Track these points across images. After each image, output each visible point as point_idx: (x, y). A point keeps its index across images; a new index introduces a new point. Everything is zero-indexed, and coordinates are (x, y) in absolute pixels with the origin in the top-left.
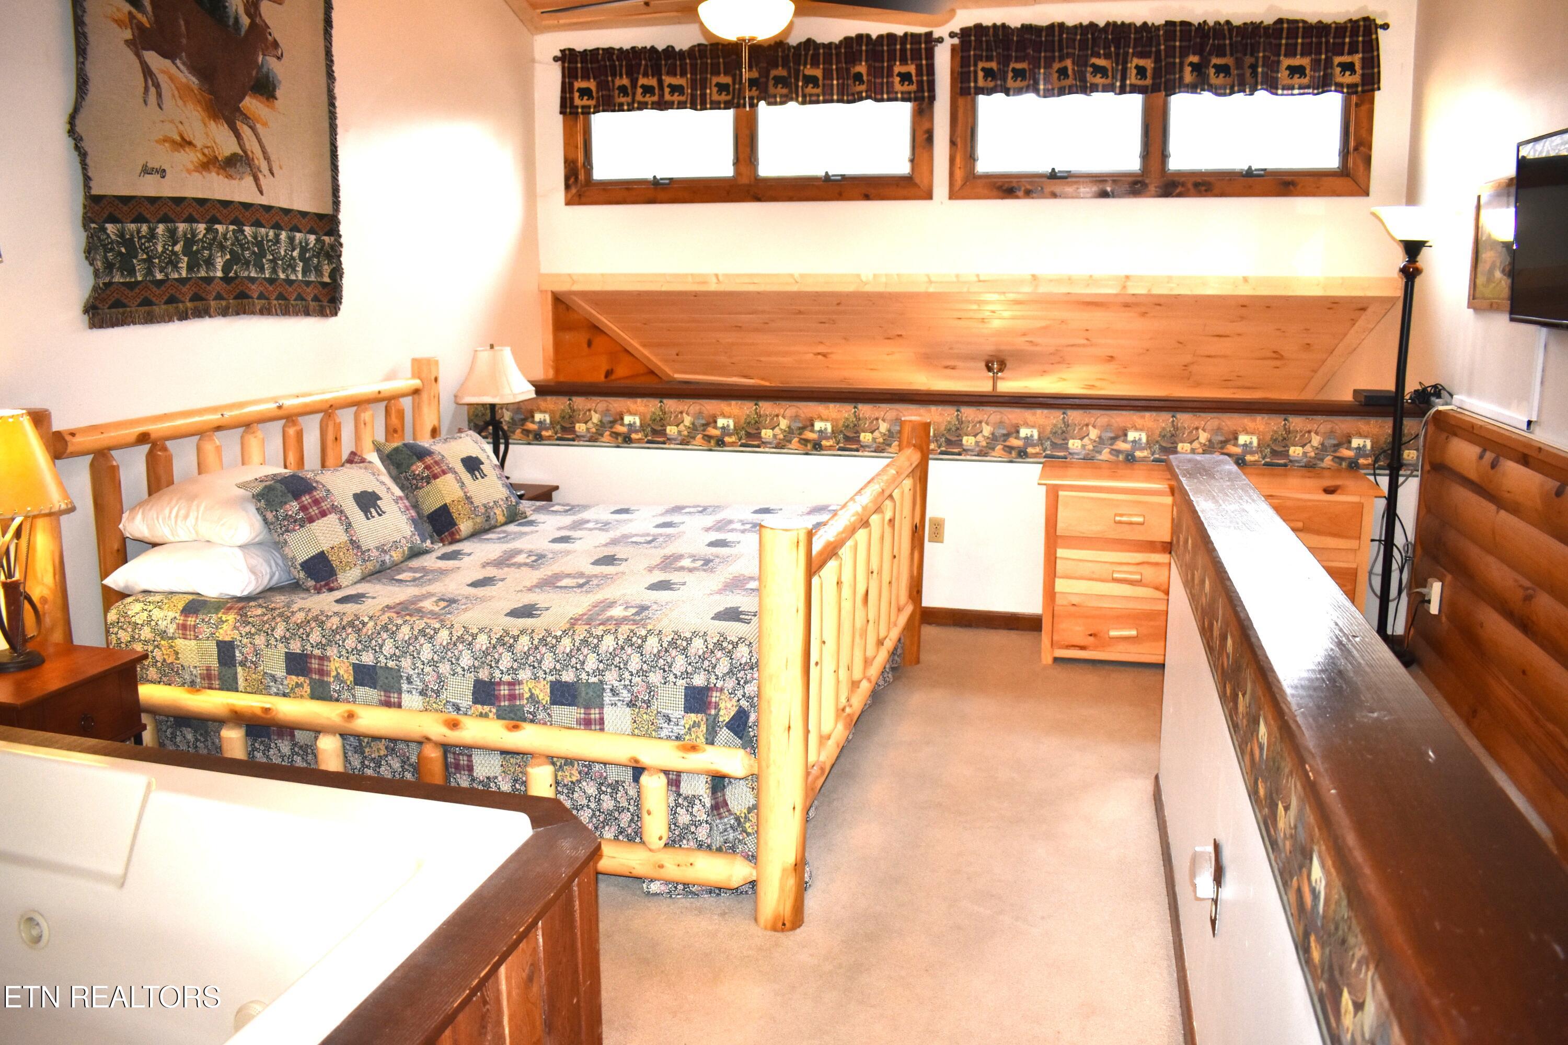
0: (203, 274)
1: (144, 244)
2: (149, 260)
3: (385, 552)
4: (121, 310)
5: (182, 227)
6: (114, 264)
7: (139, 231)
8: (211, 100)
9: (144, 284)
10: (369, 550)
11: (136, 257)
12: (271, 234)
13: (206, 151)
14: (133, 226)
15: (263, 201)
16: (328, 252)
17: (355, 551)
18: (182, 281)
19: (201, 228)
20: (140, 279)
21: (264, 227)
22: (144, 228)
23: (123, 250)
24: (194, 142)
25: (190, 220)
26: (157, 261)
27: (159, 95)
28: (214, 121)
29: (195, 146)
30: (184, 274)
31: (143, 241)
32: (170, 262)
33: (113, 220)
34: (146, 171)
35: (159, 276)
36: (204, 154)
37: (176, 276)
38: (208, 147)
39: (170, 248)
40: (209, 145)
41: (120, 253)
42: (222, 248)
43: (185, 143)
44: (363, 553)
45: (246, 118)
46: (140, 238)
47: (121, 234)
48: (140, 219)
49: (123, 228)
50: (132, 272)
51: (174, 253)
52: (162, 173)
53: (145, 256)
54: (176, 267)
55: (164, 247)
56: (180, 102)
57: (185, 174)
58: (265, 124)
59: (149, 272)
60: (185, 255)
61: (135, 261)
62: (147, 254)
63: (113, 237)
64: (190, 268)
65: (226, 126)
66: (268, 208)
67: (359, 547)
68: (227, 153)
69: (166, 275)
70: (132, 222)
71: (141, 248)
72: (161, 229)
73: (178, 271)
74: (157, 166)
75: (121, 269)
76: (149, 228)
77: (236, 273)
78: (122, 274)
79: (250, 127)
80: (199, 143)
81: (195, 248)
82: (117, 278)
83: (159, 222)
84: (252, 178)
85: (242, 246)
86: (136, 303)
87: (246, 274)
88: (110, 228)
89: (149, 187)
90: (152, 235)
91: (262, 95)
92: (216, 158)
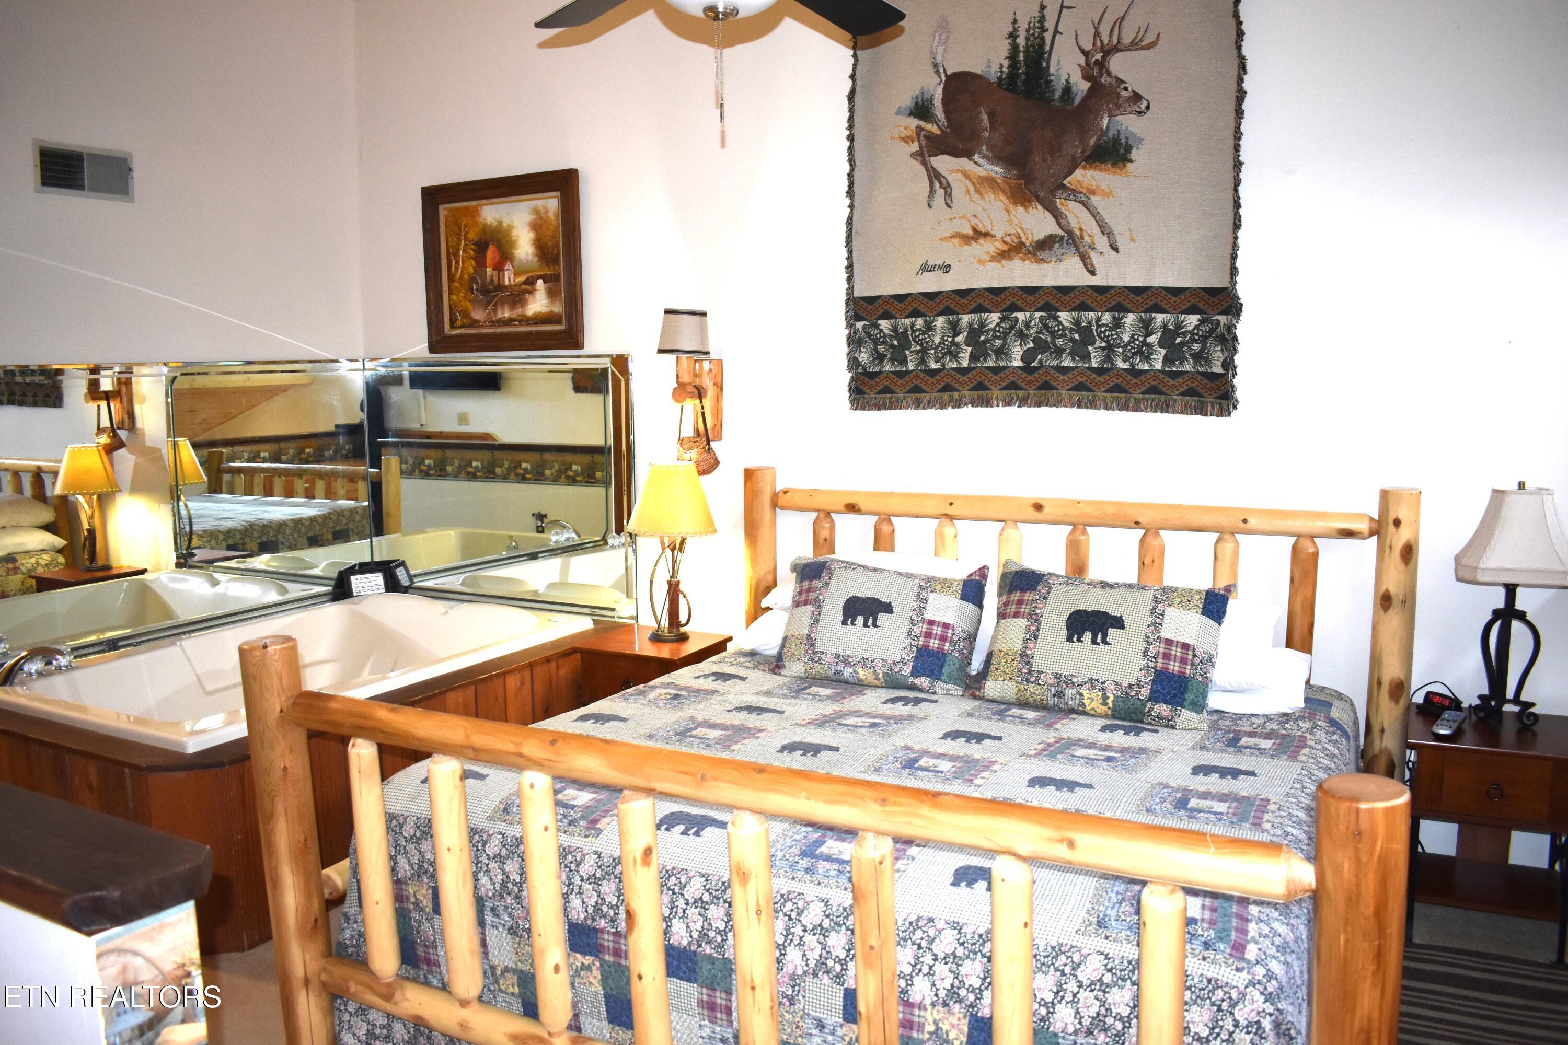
0: (991, 363)
1: (918, 336)
2: (923, 351)
3: (847, 663)
4: (889, 396)
5: (966, 319)
6: (886, 356)
7: (913, 325)
8: (1019, 185)
9: (914, 373)
10: (823, 653)
11: (909, 349)
12: (1107, 318)
13: (1008, 239)
14: (907, 321)
15: (1097, 281)
16: (1223, 334)
17: (807, 648)
18: (962, 371)
19: (994, 318)
20: (911, 368)
21: (1093, 311)
22: (919, 322)
23: (896, 343)
24: (993, 233)
25: (979, 309)
26: (932, 352)
27: (948, 195)
28: (1023, 205)
29: (994, 236)
30: (965, 364)
31: (917, 334)
32: (949, 352)
33: (886, 316)
34: (925, 268)
35: (934, 366)
36: (1005, 242)
37: (955, 365)
38: (1010, 235)
39: (950, 339)
40: (1013, 231)
41: (893, 346)
42: (1022, 336)
43: (979, 235)
44: (815, 653)
45: (1074, 194)
46: (913, 331)
47: (895, 329)
48: (915, 314)
49: (897, 324)
50: (904, 361)
51: (953, 343)
52: (947, 268)
53: (918, 348)
54: (955, 357)
55: (942, 338)
56: (976, 197)
57: (976, 265)
58: (1107, 194)
59: (923, 361)
60: (968, 345)
61: (907, 352)
62: (921, 345)
63: (887, 332)
64: (973, 358)
65: (1039, 207)
66: (1101, 290)
67: (812, 645)
68: (1040, 235)
69: (943, 365)
70: (907, 317)
71: (914, 340)
72: (940, 321)
73: (957, 361)
74: (940, 262)
75: (892, 360)
76: (925, 321)
77: (1041, 362)
78: (893, 364)
79: (1082, 203)
80: (998, 232)
81: (982, 338)
82: (888, 368)
83: (940, 314)
84: (1077, 259)
85: (1053, 334)
86: (905, 391)
87: (1055, 363)
88: (884, 324)
89: (930, 283)
90: (929, 327)
91: (1105, 162)
92: (1023, 244)
